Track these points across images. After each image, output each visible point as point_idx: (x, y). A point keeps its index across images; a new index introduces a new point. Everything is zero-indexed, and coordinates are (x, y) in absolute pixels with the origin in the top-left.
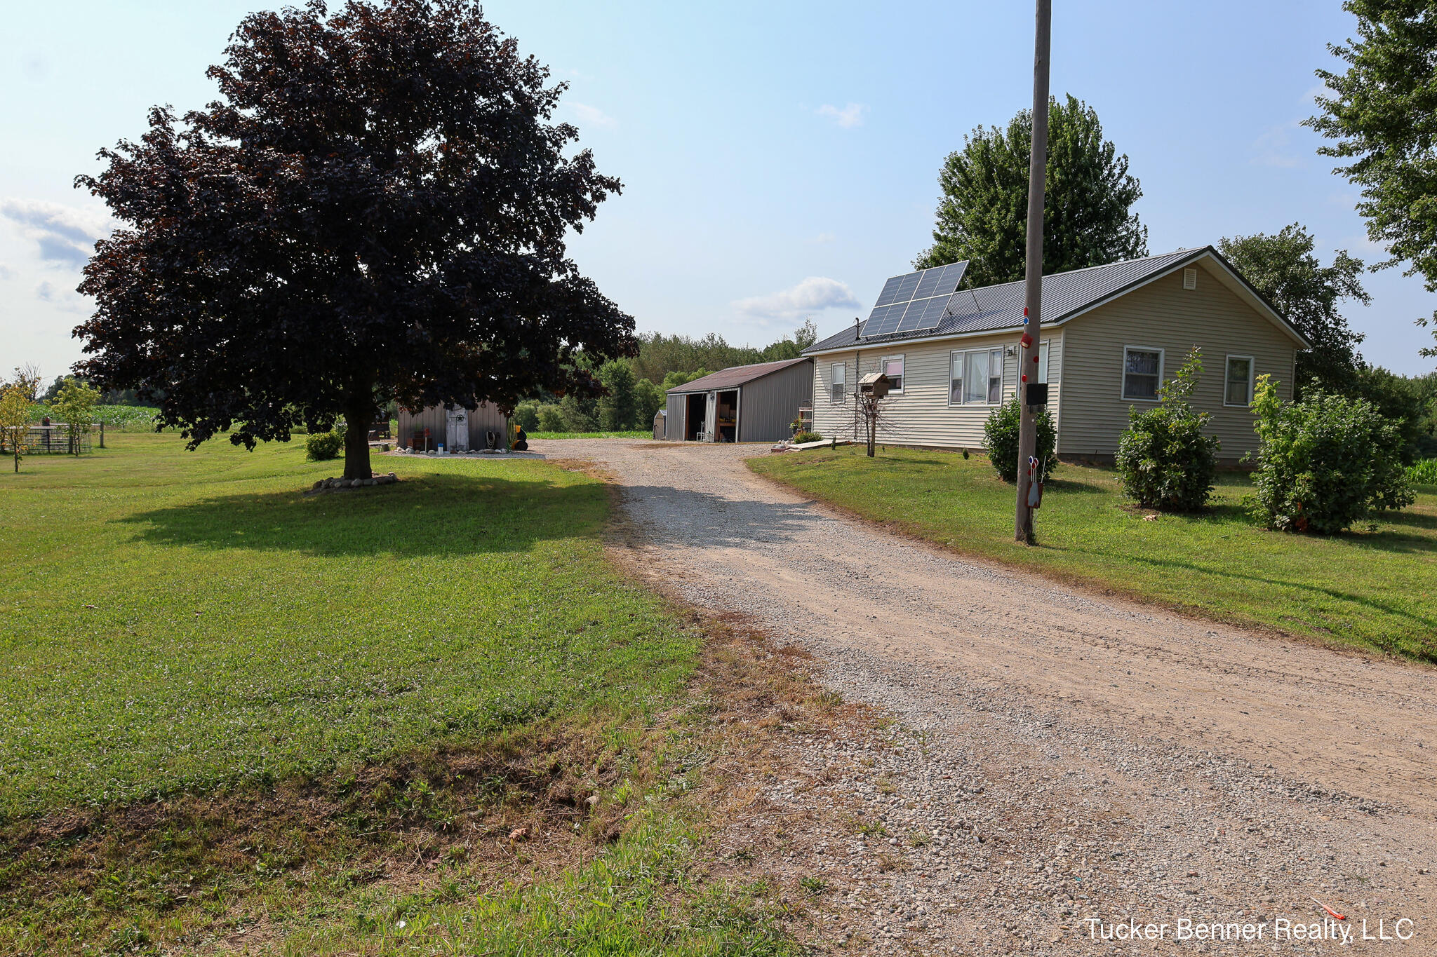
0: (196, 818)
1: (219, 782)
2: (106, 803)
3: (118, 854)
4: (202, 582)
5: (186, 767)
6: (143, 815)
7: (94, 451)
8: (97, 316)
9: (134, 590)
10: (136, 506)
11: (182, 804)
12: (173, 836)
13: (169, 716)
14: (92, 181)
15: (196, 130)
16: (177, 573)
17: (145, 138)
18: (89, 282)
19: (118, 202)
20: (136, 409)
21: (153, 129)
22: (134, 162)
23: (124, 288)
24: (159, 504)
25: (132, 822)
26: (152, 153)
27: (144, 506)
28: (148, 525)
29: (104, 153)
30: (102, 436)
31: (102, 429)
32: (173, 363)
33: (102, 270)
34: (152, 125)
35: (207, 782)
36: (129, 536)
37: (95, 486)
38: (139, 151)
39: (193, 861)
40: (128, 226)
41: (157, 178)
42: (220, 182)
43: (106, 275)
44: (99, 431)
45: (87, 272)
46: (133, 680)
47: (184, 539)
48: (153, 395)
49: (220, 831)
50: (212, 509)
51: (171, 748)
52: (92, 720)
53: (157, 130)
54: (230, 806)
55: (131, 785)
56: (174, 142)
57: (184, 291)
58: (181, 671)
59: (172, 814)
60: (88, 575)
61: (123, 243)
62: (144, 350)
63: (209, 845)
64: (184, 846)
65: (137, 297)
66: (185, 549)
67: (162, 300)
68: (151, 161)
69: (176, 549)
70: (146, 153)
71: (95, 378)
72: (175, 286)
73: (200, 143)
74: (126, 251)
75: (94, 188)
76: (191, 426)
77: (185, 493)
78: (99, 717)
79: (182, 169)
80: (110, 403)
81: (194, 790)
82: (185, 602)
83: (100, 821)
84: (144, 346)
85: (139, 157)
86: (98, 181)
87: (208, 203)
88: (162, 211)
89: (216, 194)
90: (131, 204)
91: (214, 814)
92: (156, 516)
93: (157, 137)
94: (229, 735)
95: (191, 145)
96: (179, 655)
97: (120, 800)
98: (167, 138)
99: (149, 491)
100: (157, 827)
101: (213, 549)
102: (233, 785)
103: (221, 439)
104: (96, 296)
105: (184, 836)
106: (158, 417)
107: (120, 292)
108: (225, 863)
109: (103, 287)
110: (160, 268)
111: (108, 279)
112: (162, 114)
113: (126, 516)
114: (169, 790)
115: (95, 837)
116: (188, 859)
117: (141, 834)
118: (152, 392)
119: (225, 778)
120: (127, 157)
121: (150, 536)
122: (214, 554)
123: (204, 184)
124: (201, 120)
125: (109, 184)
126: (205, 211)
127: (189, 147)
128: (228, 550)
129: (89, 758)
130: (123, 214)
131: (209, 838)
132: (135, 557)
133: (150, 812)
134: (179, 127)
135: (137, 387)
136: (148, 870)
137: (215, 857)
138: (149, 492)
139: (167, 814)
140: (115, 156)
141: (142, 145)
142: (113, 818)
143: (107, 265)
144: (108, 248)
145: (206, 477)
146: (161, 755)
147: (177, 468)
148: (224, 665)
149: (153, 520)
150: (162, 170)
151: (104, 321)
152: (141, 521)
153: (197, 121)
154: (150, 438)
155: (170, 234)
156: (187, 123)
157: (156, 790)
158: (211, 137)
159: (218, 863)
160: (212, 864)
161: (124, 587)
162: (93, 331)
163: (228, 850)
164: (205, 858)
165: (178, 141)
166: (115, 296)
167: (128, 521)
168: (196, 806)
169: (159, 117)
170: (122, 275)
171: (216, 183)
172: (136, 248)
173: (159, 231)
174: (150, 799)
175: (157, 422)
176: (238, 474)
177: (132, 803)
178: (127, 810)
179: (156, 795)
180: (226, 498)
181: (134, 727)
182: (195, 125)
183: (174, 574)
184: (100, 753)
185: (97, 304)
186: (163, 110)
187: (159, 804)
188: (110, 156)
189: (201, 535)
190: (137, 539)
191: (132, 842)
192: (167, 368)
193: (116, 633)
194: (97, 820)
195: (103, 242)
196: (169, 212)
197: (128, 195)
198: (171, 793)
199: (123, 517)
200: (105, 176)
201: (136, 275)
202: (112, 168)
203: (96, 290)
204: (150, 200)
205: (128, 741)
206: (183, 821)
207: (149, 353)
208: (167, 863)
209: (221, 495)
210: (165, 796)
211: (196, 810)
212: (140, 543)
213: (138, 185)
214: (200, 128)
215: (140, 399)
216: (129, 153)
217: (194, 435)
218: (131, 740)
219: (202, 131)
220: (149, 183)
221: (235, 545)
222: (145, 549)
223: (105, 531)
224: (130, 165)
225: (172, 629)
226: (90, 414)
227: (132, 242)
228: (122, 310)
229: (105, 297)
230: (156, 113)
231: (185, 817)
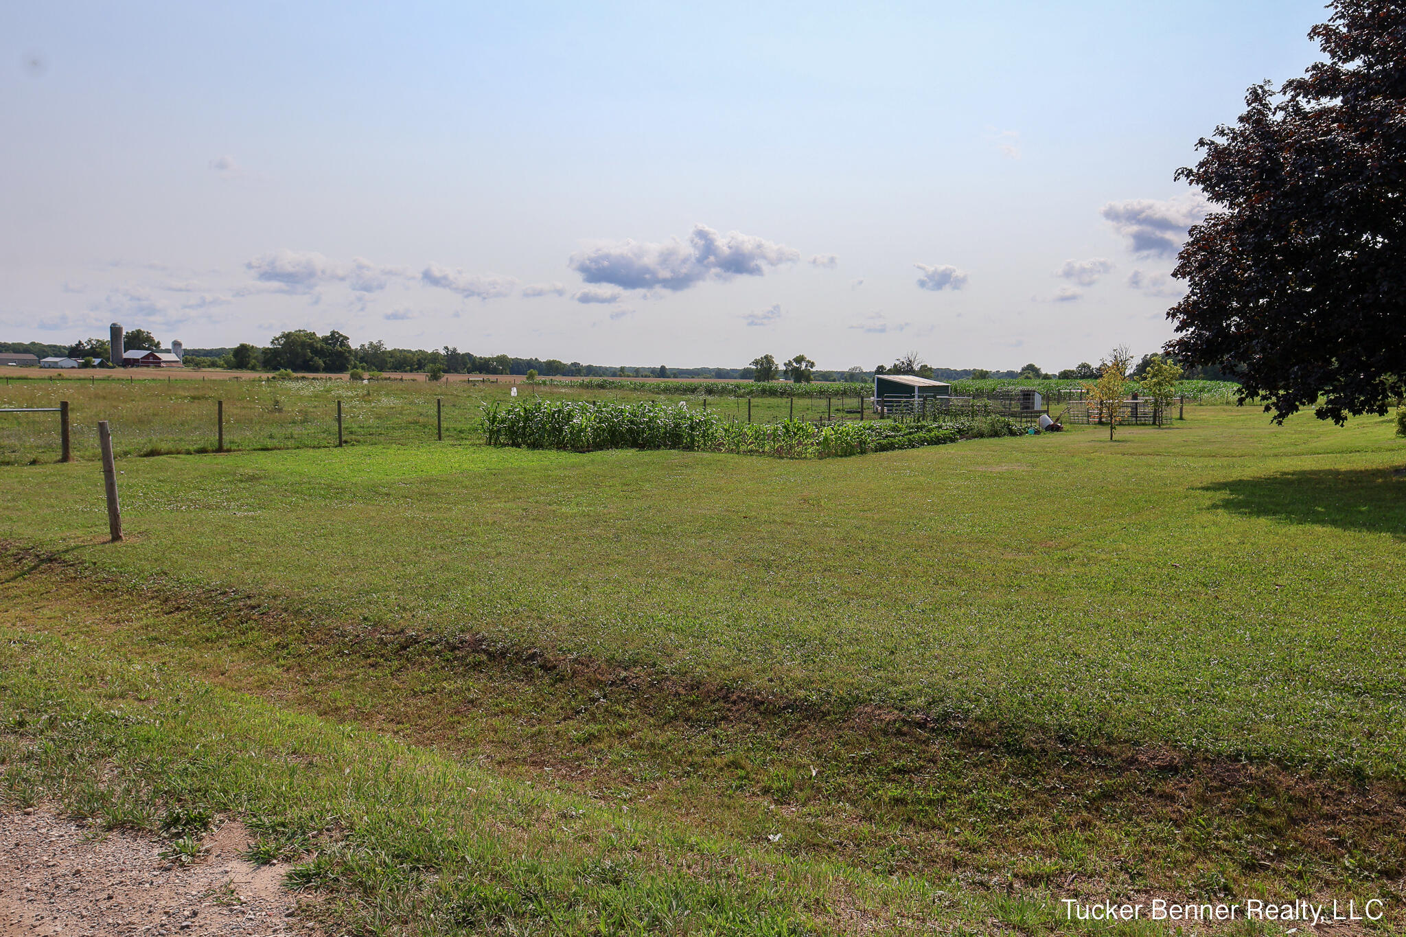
0: (1281, 790)
1: (1305, 761)
2: (1196, 750)
3: (1205, 801)
4: (1281, 556)
5: (1269, 735)
6: (1228, 770)
7: (1175, 422)
8: (1189, 297)
9: (1215, 554)
10: (1213, 475)
11: (1267, 772)
12: (1257, 801)
13: (1252, 683)
14: (1191, 171)
15: (1293, 98)
16: (1255, 543)
17: (1241, 119)
18: (1182, 266)
19: (1213, 187)
20: (1213, 383)
21: (1250, 108)
22: (1229, 145)
23: (1215, 269)
24: (1236, 475)
25: (1218, 774)
26: (1248, 132)
27: (1220, 476)
28: (1225, 495)
29: (1202, 143)
30: (1181, 409)
31: (1182, 403)
32: (1257, 337)
33: (1195, 253)
34: (1249, 105)
35: (1292, 759)
36: (1208, 503)
37: (1176, 455)
38: (1234, 133)
39: (1277, 831)
40: (1221, 209)
41: (1251, 156)
42: (1319, 145)
43: (1199, 257)
44: (1179, 405)
45: (1181, 257)
46: (1216, 640)
47: (1261, 511)
48: (1236, 369)
49: (1305, 811)
50: (1289, 483)
51: (1256, 714)
52: (1181, 670)
53: (1254, 108)
54: (1317, 789)
55: (1217, 740)
56: (1271, 116)
57: (1273, 265)
58: (1262, 641)
59: (1256, 779)
60: (1172, 536)
61: (1215, 225)
62: (1229, 326)
63: (1293, 821)
64: (1268, 813)
65: (1227, 276)
66: (1263, 521)
67: (1250, 275)
68: (1246, 140)
69: (1253, 519)
70: (1242, 134)
71: (1183, 356)
72: (1263, 260)
73: (1298, 110)
74: (1217, 232)
75: (1192, 178)
76: (1274, 399)
77: (1261, 465)
78: (1187, 669)
79: (1277, 141)
80: (1188, 378)
81: (1278, 761)
82: (1264, 573)
83: (1189, 764)
84: (1228, 322)
85: (1234, 139)
86: (1195, 170)
87: (1303, 169)
88: (1255, 188)
89: (1313, 160)
90: (1225, 186)
91: (1300, 791)
92: (1235, 486)
93: (1254, 115)
94: (1315, 715)
95: (1287, 114)
96: (1260, 625)
97: (1207, 750)
98: (1263, 115)
99: (1225, 461)
100: (1241, 786)
101: (1292, 523)
102: (1320, 768)
103: (1307, 412)
104: (1188, 278)
105: (1269, 804)
106: (1239, 390)
107: (1211, 272)
108: (1309, 845)
109: (1195, 270)
110: (1250, 244)
111: (1200, 262)
112: (1260, 91)
113: (1204, 484)
114: (1254, 754)
115: (1184, 777)
116: (1271, 828)
117: (1226, 788)
118: (1236, 366)
119: (1311, 760)
120: (1222, 141)
121: (1227, 505)
122: (1293, 529)
123: (1299, 152)
124: (1299, 87)
125: (1206, 172)
126: (1299, 178)
127: (1285, 118)
128: (1308, 526)
129: (1179, 704)
130: (1218, 197)
131: (1293, 814)
132: (1214, 523)
133: (1235, 770)
134: (1275, 101)
135: (1222, 362)
136: (1232, 824)
137: (1299, 835)
138: (1225, 463)
139: (1251, 777)
140: (1212, 143)
141: (1238, 126)
142: (1202, 766)
143: (1200, 249)
144: (1200, 232)
145: (1282, 450)
146: (1246, 718)
147: (1251, 440)
148: (1307, 643)
149: (1230, 490)
150: (1256, 147)
151: (1194, 302)
152: (1219, 489)
153: (1295, 89)
154: (1225, 411)
155: (1263, 209)
156: (1285, 94)
157: (1241, 751)
158: (1309, 102)
159: (1303, 843)
160: (1296, 841)
161: (1206, 551)
162: (1185, 312)
163: (1313, 832)
164: (1288, 833)
165: (1274, 114)
166: (1206, 277)
167: (1207, 489)
168: (1280, 778)
169: (1256, 96)
170: (1213, 256)
171: (1311, 148)
172: (1227, 229)
173: (1252, 207)
174: (1235, 758)
175: (1237, 396)
176: (1316, 448)
177: (1218, 757)
178: (1214, 761)
179: (1241, 755)
180: (1303, 473)
181: (1219, 685)
182: (1293, 93)
183: (1252, 544)
184: (1189, 702)
185: (1190, 286)
186: (1261, 87)
187: (1243, 765)
188: (1207, 144)
189: (1278, 508)
190: (1215, 506)
191: (1217, 794)
192: (1251, 341)
193: (1199, 593)
194: (1186, 763)
195: (1196, 227)
196: (1262, 187)
197: (1222, 178)
198: (1255, 758)
199: (1203, 485)
200: (1201, 165)
201: (1228, 255)
202: (1209, 155)
203: (1189, 273)
204: (1244, 179)
205: (1214, 697)
206: (1267, 789)
207: (1233, 329)
208: (1250, 824)
209: (1298, 469)
210: (1250, 760)
211: (1280, 782)
212: (1219, 511)
213: (1232, 167)
214: (1298, 95)
215: (1224, 374)
216: (1225, 137)
217: (1278, 408)
218: (1217, 696)
219: (1300, 98)
220: (1244, 163)
221: (1314, 522)
222: (1223, 516)
223: (1186, 497)
224: (1225, 149)
225: (1252, 598)
226: (1172, 389)
227: (1224, 223)
228: (1211, 289)
229: (1197, 279)
230: (1254, 92)
231: (1269, 785)
